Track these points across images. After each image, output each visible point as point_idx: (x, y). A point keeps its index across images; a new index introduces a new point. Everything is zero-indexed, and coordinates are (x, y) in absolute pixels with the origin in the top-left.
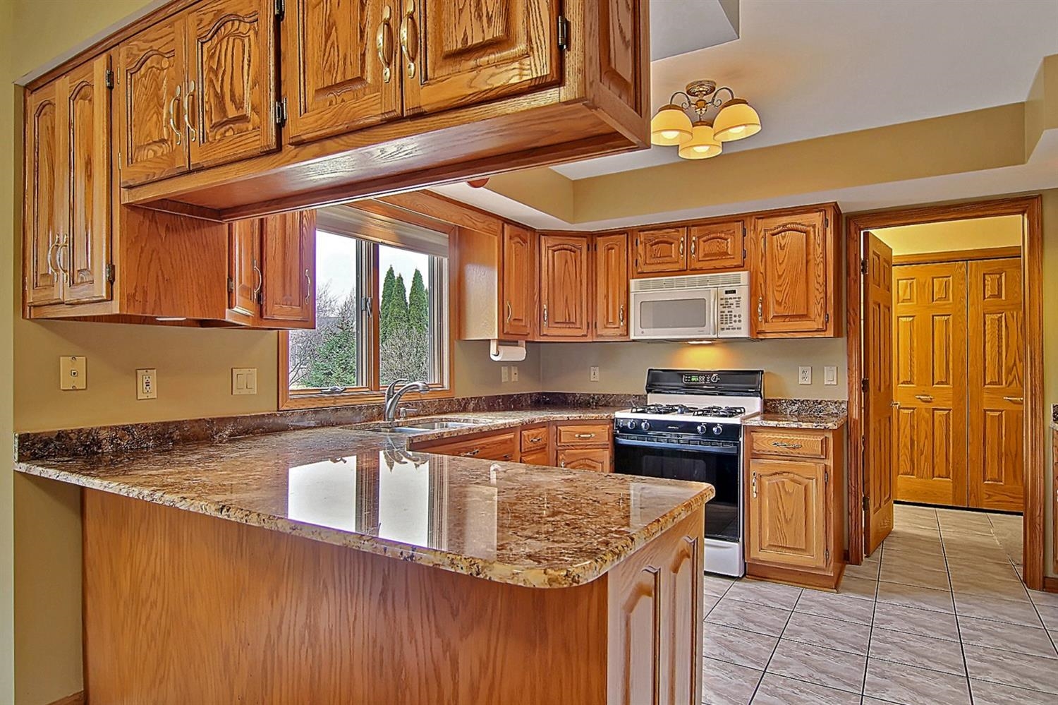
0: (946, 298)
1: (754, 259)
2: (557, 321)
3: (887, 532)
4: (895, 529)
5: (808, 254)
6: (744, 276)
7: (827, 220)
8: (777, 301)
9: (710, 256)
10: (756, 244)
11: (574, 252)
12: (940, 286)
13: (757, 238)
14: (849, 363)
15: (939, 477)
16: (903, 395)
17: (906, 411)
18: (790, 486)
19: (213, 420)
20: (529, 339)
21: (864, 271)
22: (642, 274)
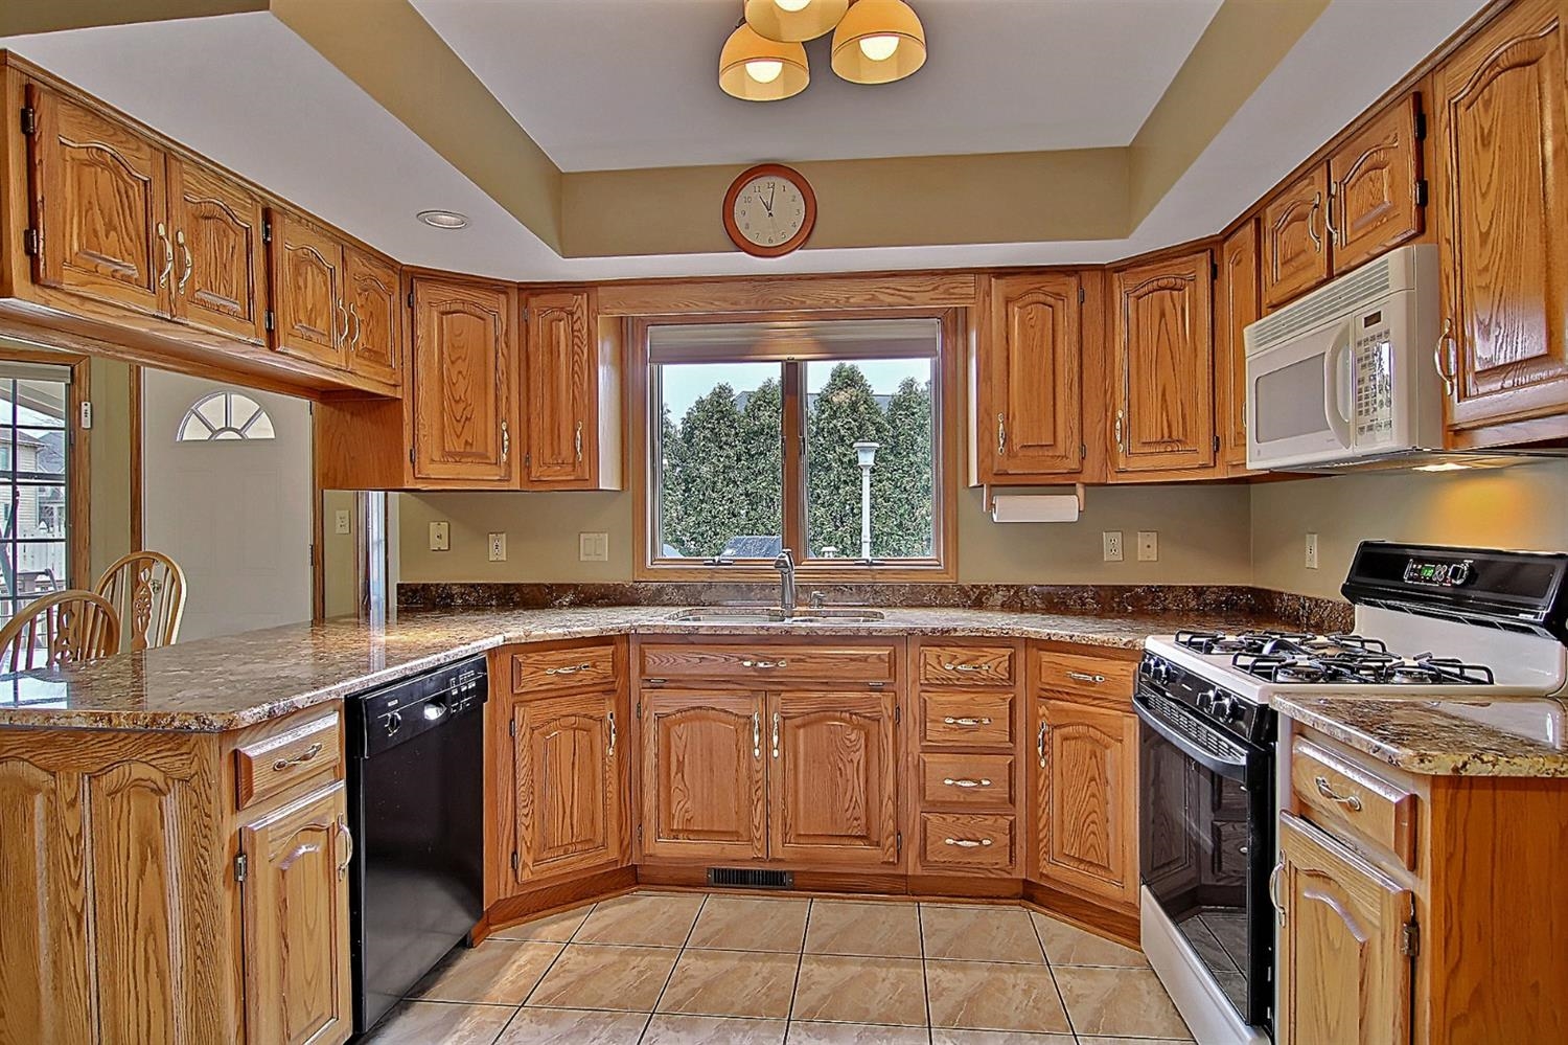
2: (1145, 440)
11: (1180, 289)
19: (552, 585)
22: (1266, 308)
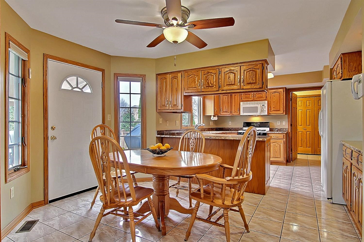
0: (310, 105)
1: (269, 98)
2: (224, 111)
3: (296, 158)
4: (298, 158)
5: (280, 98)
6: (266, 102)
7: (284, 91)
8: (273, 107)
9: (259, 97)
10: (269, 95)
11: (227, 96)
12: (308, 102)
13: (269, 94)
14: (288, 120)
15: (308, 147)
16: (300, 128)
17: (300, 132)
18: (277, 145)
20: (218, 115)
21: (291, 101)
22: (243, 101)
